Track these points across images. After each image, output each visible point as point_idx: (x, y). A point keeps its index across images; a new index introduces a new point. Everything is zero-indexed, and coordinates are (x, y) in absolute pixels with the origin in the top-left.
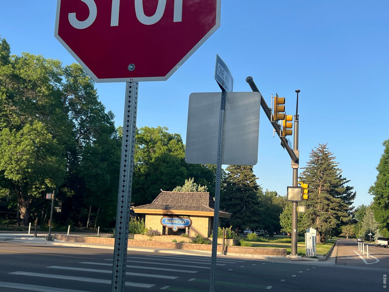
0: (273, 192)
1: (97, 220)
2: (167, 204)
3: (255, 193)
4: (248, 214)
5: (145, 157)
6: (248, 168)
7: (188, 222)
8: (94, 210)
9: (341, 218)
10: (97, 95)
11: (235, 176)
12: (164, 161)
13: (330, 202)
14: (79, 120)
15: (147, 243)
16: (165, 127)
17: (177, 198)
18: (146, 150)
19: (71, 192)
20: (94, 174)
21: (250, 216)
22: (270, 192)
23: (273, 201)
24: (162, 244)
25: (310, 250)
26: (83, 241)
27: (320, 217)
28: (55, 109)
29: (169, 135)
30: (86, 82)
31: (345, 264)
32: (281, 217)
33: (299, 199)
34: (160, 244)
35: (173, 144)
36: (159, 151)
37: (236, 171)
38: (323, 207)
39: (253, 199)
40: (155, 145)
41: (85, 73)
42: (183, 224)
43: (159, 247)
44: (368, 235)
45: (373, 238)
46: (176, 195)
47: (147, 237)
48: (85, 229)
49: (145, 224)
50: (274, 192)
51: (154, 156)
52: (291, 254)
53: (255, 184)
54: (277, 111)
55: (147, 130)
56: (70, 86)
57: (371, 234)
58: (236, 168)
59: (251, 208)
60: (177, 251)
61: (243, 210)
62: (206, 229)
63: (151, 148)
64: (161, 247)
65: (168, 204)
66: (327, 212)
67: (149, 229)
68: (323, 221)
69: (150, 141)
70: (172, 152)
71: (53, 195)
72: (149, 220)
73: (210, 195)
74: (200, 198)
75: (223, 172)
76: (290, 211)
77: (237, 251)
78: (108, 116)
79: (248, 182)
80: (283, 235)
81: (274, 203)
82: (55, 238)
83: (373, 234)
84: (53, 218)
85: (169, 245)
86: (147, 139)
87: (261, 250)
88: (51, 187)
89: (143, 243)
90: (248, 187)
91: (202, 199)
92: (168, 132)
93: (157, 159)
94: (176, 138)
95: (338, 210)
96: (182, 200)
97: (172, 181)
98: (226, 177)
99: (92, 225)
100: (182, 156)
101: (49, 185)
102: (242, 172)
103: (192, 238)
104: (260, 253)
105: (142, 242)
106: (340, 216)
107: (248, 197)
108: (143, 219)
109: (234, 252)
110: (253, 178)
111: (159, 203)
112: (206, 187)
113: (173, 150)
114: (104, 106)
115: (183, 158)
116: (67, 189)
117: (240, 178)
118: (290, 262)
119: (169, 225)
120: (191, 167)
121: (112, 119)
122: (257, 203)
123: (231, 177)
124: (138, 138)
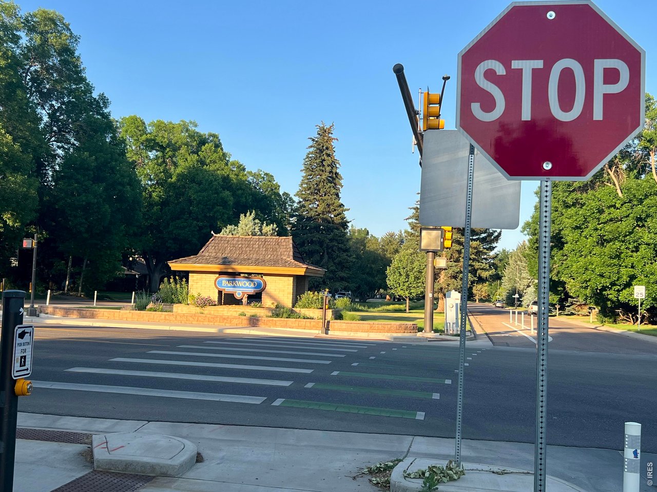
0: (361, 229)
1: (83, 279)
2: (223, 256)
3: (343, 234)
4: (332, 268)
5: (161, 172)
6: (331, 193)
7: (259, 284)
8: (77, 262)
9: (479, 271)
10: (82, 67)
11: (310, 206)
12: (193, 181)
13: (462, 247)
14: (46, 108)
15: (200, 319)
16: (193, 121)
17: (240, 246)
18: (160, 161)
19: (42, 233)
20: (84, 203)
21: (335, 271)
22: (357, 229)
23: (368, 245)
24: (224, 319)
25: (451, 324)
26: (92, 316)
27: (446, 271)
28: (15, 92)
29: (200, 136)
30: (63, 42)
31: (508, 345)
32: (388, 271)
33: (438, 246)
34: (221, 320)
35: (208, 151)
36: (184, 162)
37: (313, 197)
38: (452, 255)
39: (339, 243)
40: (177, 153)
41: (60, 26)
42: (252, 288)
43: (219, 324)
44: (513, 296)
45: (521, 301)
46: (238, 241)
47: (195, 308)
48: (62, 294)
49: (189, 287)
50: (363, 229)
51: (176, 172)
52: (423, 331)
53: (343, 218)
54: (428, 115)
55: (160, 126)
56: (35, 49)
57: (517, 296)
58: (312, 193)
59: (337, 258)
60: (253, 330)
61: (324, 260)
62: (289, 295)
63: (170, 157)
64: (223, 324)
65: (226, 256)
66: (457, 263)
67: (196, 295)
68: (450, 277)
69: (168, 145)
70: (207, 165)
71: (35, 241)
72: (195, 281)
73: (293, 241)
74: (277, 246)
75: (288, 199)
76: (402, 262)
77: (344, 327)
78: (98, 102)
79: (332, 216)
80: (378, 298)
81: (368, 249)
82: (41, 312)
83: (521, 296)
84: (36, 280)
85: (237, 320)
86: (162, 142)
87: (380, 326)
88: (13, 227)
89: (194, 317)
90: (332, 225)
91: (282, 247)
92: (197, 130)
93: (181, 176)
94: (211, 141)
95: (474, 260)
96: (248, 249)
97: (208, 215)
98: (293, 207)
99: (74, 287)
100: (223, 172)
101: (10, 223)
102: (322, 199)
103: (269, 309)
104: (379, 330)
105: (191, 316)
106: (478, 269)
107: (331, 240)
108: (184, 280)
109: (340, 330)
110: (340, 210)
111: (210, 255)
112: (275, 226)
113: (208, 161)
114: (92, 84)
115: (226, 175)
116: (35, 228)
117: (320, 209)
118: (426, 343)
119: (228, 289)
120: (240, 192)
121: (106, 107)
122: (346, 250)
123: (305, 207)
124: (147, 140)
